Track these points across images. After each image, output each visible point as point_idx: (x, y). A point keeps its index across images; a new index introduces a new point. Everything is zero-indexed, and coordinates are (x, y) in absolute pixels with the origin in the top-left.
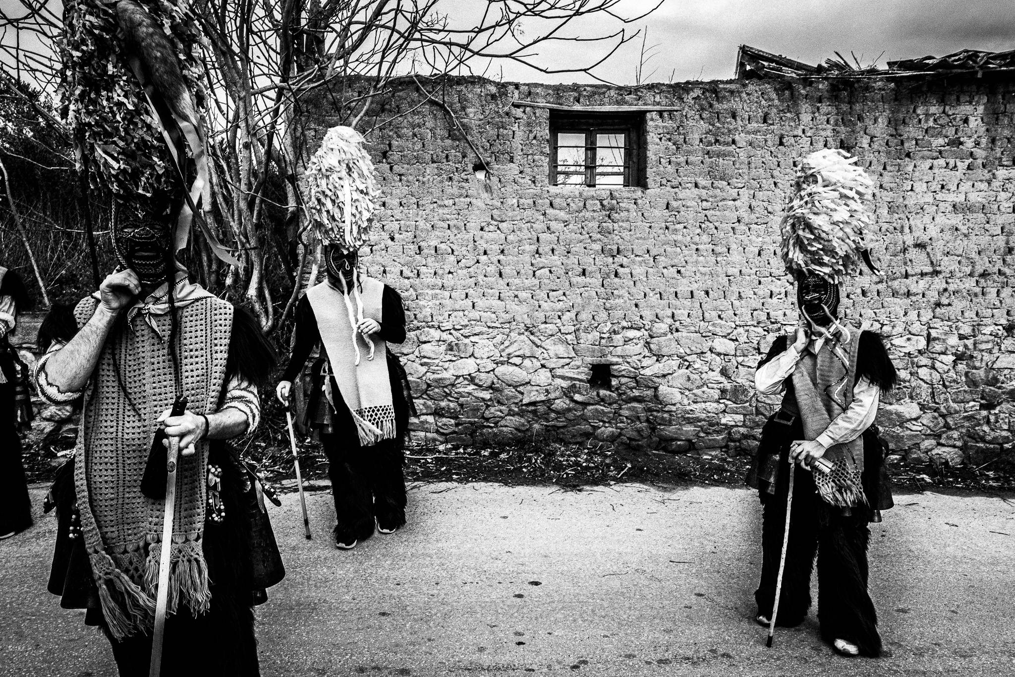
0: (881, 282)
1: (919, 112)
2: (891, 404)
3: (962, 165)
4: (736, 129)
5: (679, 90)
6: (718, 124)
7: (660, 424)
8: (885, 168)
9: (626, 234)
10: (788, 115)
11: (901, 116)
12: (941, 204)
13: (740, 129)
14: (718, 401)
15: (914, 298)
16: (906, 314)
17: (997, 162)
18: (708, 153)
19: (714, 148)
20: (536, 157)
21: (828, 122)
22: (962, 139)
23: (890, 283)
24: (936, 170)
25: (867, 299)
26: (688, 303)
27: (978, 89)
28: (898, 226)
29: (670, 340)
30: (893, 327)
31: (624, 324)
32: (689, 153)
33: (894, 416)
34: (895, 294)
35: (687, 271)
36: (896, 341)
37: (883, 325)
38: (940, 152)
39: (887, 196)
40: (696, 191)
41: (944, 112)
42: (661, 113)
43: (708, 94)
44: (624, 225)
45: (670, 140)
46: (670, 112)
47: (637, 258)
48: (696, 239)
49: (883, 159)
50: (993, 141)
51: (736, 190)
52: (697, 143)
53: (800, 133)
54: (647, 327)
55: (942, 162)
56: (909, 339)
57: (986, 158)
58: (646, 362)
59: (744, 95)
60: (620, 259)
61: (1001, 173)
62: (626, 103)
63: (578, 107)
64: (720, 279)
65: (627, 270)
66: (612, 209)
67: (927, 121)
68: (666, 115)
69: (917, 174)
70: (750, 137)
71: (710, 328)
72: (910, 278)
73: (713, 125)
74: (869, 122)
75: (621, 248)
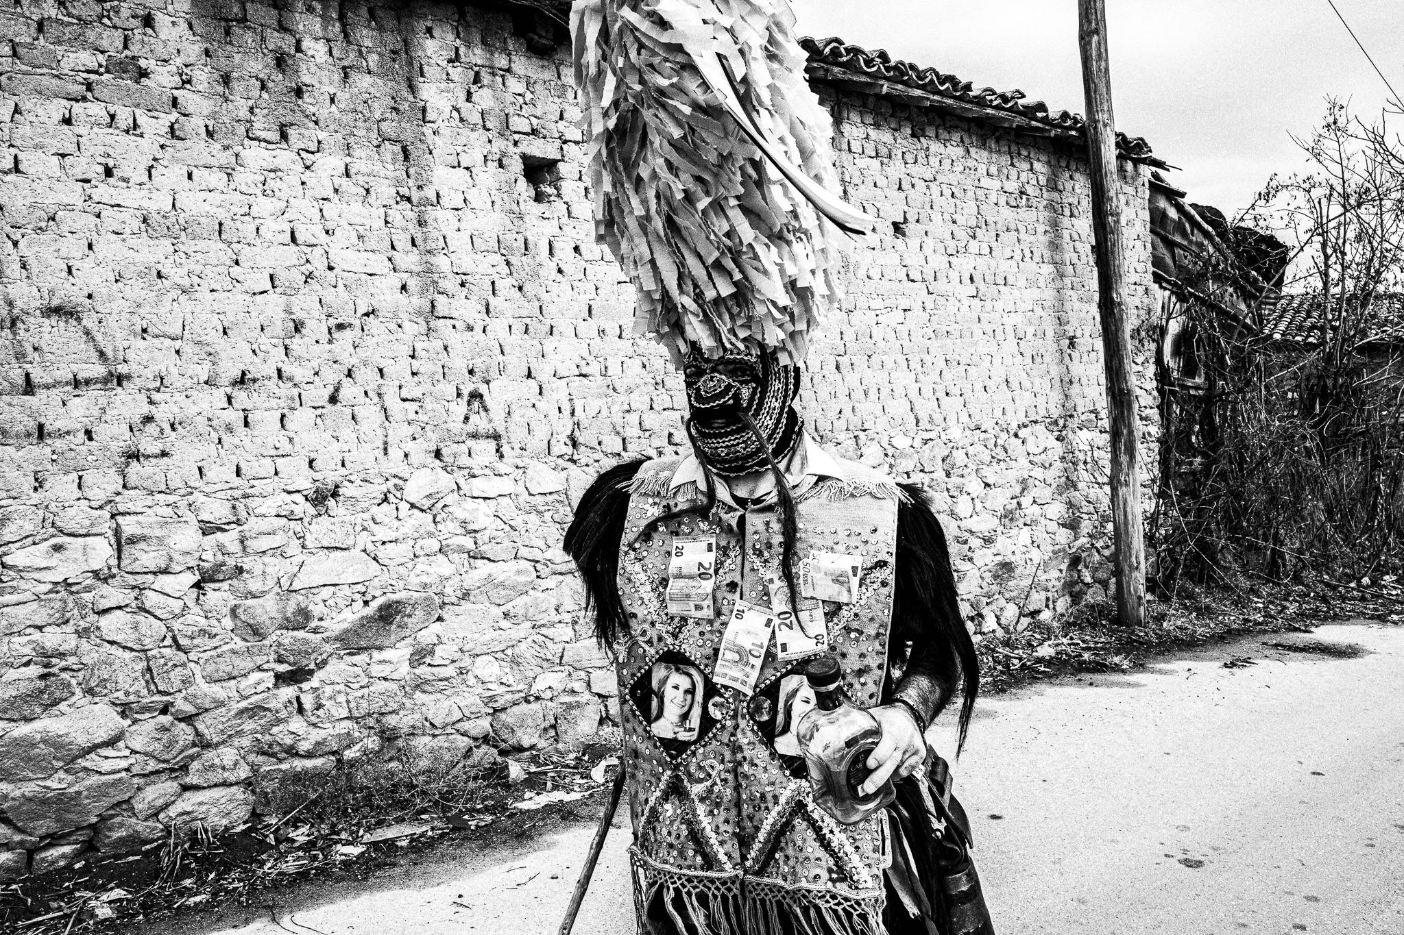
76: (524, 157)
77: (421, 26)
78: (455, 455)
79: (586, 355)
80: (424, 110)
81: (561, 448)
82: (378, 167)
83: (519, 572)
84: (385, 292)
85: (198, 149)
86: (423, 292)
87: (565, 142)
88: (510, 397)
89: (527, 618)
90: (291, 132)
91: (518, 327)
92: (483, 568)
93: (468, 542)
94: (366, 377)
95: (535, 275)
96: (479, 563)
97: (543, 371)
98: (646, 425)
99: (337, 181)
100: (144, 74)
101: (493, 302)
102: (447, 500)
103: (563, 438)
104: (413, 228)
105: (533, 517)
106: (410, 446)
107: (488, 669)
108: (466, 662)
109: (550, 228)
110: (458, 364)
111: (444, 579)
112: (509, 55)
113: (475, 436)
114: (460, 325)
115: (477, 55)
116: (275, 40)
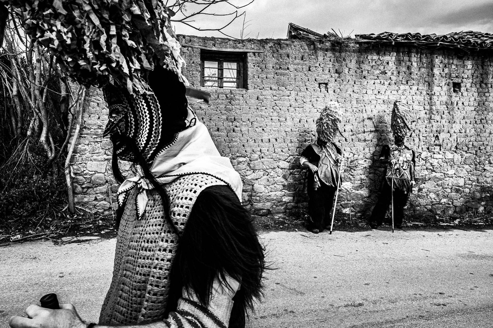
0: (353, 135)
1: (369, 58)
2: (358, 190)
3: (387, 83)
4: (289, 63)
5: (263, 42)
6: (281, 60)
7: (255, 202)
8: (355, 83)
9: (238, 111)
10: (313, 57)
11: (362, 59)
12: (378, 100)
13: (291, 63)
14: (281, 191)
15: (367, 142)
16: (364, 149)
17: (400, 82)
18: (276, 73)
19: (279, 71)
20: (194, 72)
21: (330, 61)
22: (386, 71)
23: (357, 135)
24: (376, 85)
25: (347, 143)
26: (267, 144)
27: (392, 49)
28: (361, 110)
29: (260, 162)
30: (359, 155)
31: (238, 154)
32: (267, 73)
33: (359, 196)
34: (359, 140)
35: (267, 129)
36: (360, 162)
37: (354, 154)
38: (378, 77)
39: (356, 96)
40: (271, 91)
41: (379, 59)
42: (254, 53)
43: (276, 45)
44: (238, 107)
45: (258, 66)
46: (259, 53)
47: (244, 123)
48: (271, 114)
49: (354, 79)
50: (399, 73)
51: (289, 91)
52: (271, 68)
53: (318, 66)
54: (249, 156)
55: (378, 81)
56: (365, 161)
57: (396, 80)
58: (248, 173)
59: (293, 46)
60: (235, 123)
61: (402, 87)
62: (238, 48)
63: (214, 49)
64: (282, 133)
65: (239, 129)
66: (232, 99)
67: (372, 62)
68: (256, 54)
69: (368, 86)
70: (296, 67)
71: (278, 156)
72: (366, 133)
73: (279, 60)
74: (348, 62)
75: (236, 118)
76: (453, 83)
77: (436, 56)
78: (431, 149)
79: (462, 128)
80: (434, 74)
81: (453, 149)
82: (424, 88)
83: (441, 176)
84: (422, 114)
85: (394, 87)
86: (429, 114)
87: (463, 78)
88: (444, 137)
89: (441, 186)
90: (409, 82)
91: (447, 121)
92: (434, 174)
93: (431, 168)
94: (417, 131)
95: (453, 110)
96: (433, 172)
97: (452, 131)
98: (474, 145)
99: (416, 91)
100: (386, 73)
101: (443, 116)
102: (429, 158)
103: (454, 147)
104: (429, 100)
105: (445, 164)
106: (423, 147)
107: (432, 195)
108: (428, 193)
109: (457, 99)
110: (434, 129)
111: (426, 175)
112: (453, 59)
113: (436, 145)
114: (435, 121)
115: (446, 61)
116: (408, 63)
